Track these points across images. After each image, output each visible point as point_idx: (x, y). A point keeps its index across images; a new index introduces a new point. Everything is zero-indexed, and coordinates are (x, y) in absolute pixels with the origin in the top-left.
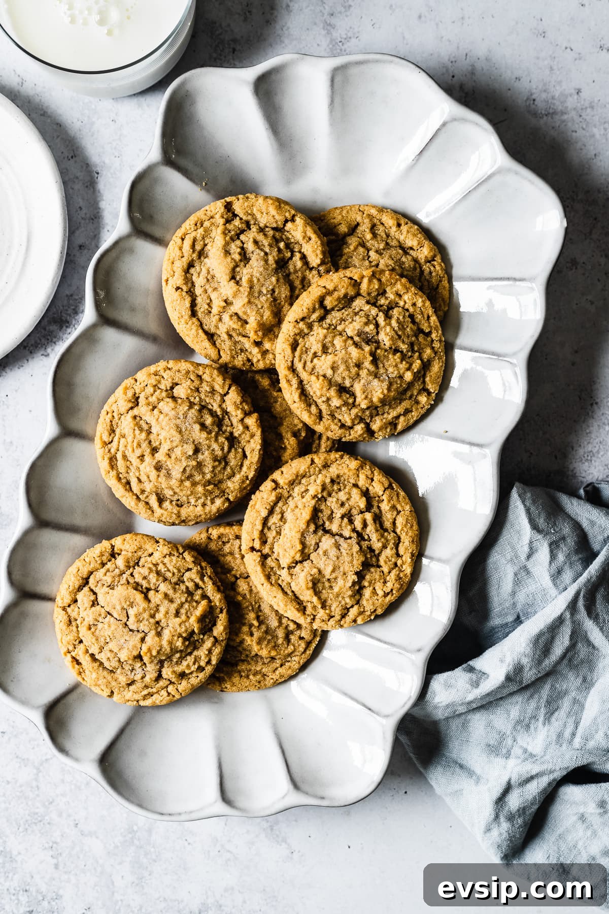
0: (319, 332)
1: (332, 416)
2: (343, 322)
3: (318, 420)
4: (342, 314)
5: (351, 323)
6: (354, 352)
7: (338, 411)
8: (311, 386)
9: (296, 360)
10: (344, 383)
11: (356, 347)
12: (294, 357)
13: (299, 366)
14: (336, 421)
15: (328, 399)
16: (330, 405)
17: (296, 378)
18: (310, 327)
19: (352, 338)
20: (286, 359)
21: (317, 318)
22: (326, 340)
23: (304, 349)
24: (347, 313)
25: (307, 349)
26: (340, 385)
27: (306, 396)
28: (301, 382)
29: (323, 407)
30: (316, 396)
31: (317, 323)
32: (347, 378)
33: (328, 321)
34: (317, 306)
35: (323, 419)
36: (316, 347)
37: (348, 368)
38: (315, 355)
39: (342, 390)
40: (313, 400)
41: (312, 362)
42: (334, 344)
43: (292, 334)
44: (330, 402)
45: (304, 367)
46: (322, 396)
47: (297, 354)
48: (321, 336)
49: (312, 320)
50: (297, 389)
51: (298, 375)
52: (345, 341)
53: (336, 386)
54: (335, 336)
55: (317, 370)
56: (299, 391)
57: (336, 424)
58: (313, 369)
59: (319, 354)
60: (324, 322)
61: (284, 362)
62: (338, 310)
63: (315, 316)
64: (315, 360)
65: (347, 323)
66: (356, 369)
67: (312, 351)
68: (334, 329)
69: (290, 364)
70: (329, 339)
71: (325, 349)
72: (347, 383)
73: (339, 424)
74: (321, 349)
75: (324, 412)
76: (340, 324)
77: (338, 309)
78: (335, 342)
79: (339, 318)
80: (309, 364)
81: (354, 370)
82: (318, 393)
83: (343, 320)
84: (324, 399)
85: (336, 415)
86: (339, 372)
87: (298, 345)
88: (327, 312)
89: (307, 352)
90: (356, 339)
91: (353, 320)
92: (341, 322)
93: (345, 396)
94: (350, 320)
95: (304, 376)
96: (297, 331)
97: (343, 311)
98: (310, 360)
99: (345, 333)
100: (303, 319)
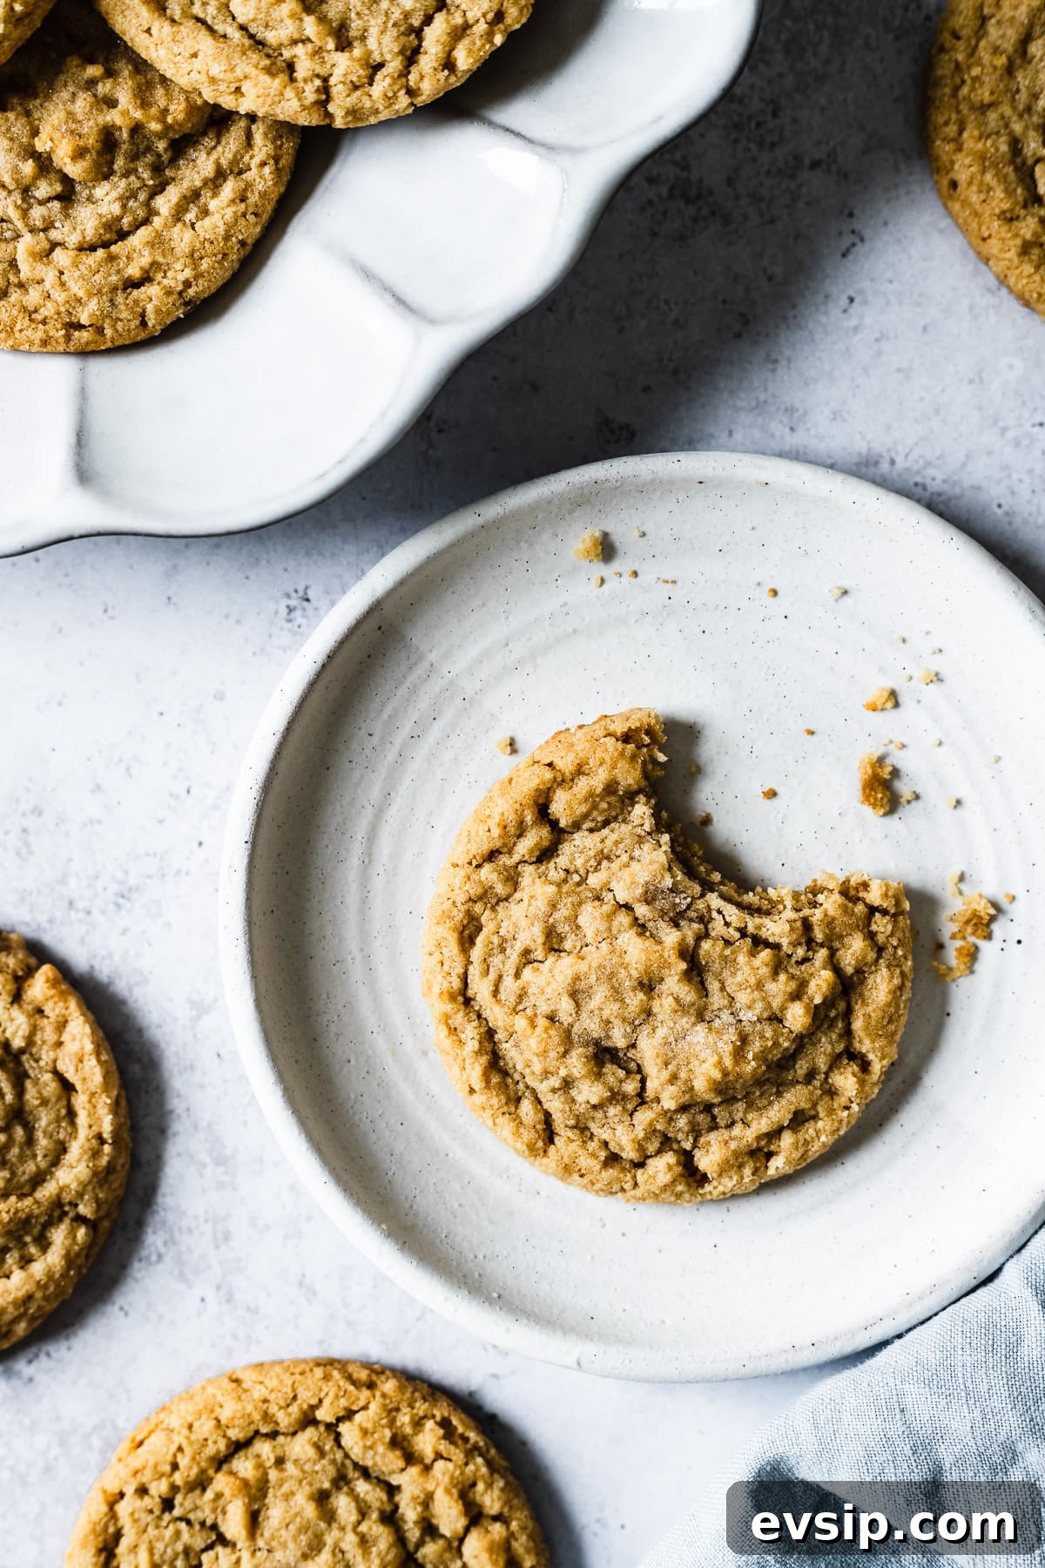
0: (536, 889)
1: (581, 1128)
2: (605, 863)
3: (540, 1144)
4: (602, 841)
5: (627, 865)
6: (635, 949)
7: (599, 1115)
8: (517, 1046)
9: (475, 971)
10: (608, 1037)
11: (641, 934)
12: (469, 963)
13: (481, 988)
14: (593, 1145)
15: (567, 1084)
16: (573, 1101)
17: (476, 1023)
18: (512, 879)
19: (627, 907)
20: (446, 968)
21: (531, 851)
22: (557, 915)
23: (496, 940)
24: (614, 837)
25: (504, 940)
26: (597, 1043)
27: (505, 1074)
28: (490, 1034)
29: (555, 1105)
30: (533, 1073)
31: (531, 868)
32: (617, 1022)
33: (562, 860)
34: (529, 819)
35: (557, 1139)
36: (531, 936)
37: (617, 994)
38: (527, 958)
39: (603, 1055)
40: (527, 1087)
41: (517, 975)
42: (578, 927)
43: (461, 898)
44: (574, 1092)
45: (496, 993)
46: (546, 1074)
47: (477, 953)
48: (541, 906)
49: (516, 858)
50: (479, 1053)
51: (479, 1016)
52: (610, 917)
53: (586, 1045)
54: (580, 903)
55: (533, 1000)
56: (484, 1060)
57: (594, 1155)
58: (521, 997)
59: (539, 954)
60: (552, 865)
61: (440, 978)
62: (591, 831)
63: (525, 846)
64: (527, 973)
65: (615, 866)
66: (641, 996)
67: (519, 947)
68: (579, 884)
69: (456, 984)
70: (563, 912)
71: (553, 942)
72: (618, 1039)
73: (603, 1155)
74: (541, 939)
75: (559, 1121)
76: (596, 870)
77: (592, 825)
78: (581, 920)
79: (592, 853)
80: (509, 986)
81: (636, 1000)
82: (537, 1067)
83: (604, 857)
84: (555, 1082)
85: (594, 1127)
86: (593, 1004)
87: (479, 929)
88: (559, 834)
89: (503, 950)
90: (642, 910)
91: (632, 858)
92: (599, 864)
93: (613, 1073)
94: (625, 858)
95: (496, 1015)
96: (475, 891)
97: (605, 832)
98: (512, 971)
99: (610, 895)
100: (492, 856)
